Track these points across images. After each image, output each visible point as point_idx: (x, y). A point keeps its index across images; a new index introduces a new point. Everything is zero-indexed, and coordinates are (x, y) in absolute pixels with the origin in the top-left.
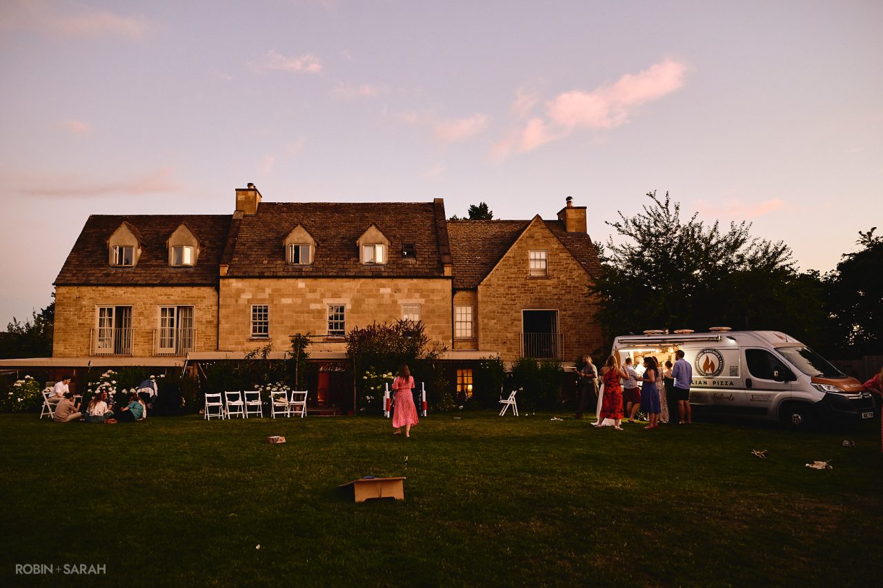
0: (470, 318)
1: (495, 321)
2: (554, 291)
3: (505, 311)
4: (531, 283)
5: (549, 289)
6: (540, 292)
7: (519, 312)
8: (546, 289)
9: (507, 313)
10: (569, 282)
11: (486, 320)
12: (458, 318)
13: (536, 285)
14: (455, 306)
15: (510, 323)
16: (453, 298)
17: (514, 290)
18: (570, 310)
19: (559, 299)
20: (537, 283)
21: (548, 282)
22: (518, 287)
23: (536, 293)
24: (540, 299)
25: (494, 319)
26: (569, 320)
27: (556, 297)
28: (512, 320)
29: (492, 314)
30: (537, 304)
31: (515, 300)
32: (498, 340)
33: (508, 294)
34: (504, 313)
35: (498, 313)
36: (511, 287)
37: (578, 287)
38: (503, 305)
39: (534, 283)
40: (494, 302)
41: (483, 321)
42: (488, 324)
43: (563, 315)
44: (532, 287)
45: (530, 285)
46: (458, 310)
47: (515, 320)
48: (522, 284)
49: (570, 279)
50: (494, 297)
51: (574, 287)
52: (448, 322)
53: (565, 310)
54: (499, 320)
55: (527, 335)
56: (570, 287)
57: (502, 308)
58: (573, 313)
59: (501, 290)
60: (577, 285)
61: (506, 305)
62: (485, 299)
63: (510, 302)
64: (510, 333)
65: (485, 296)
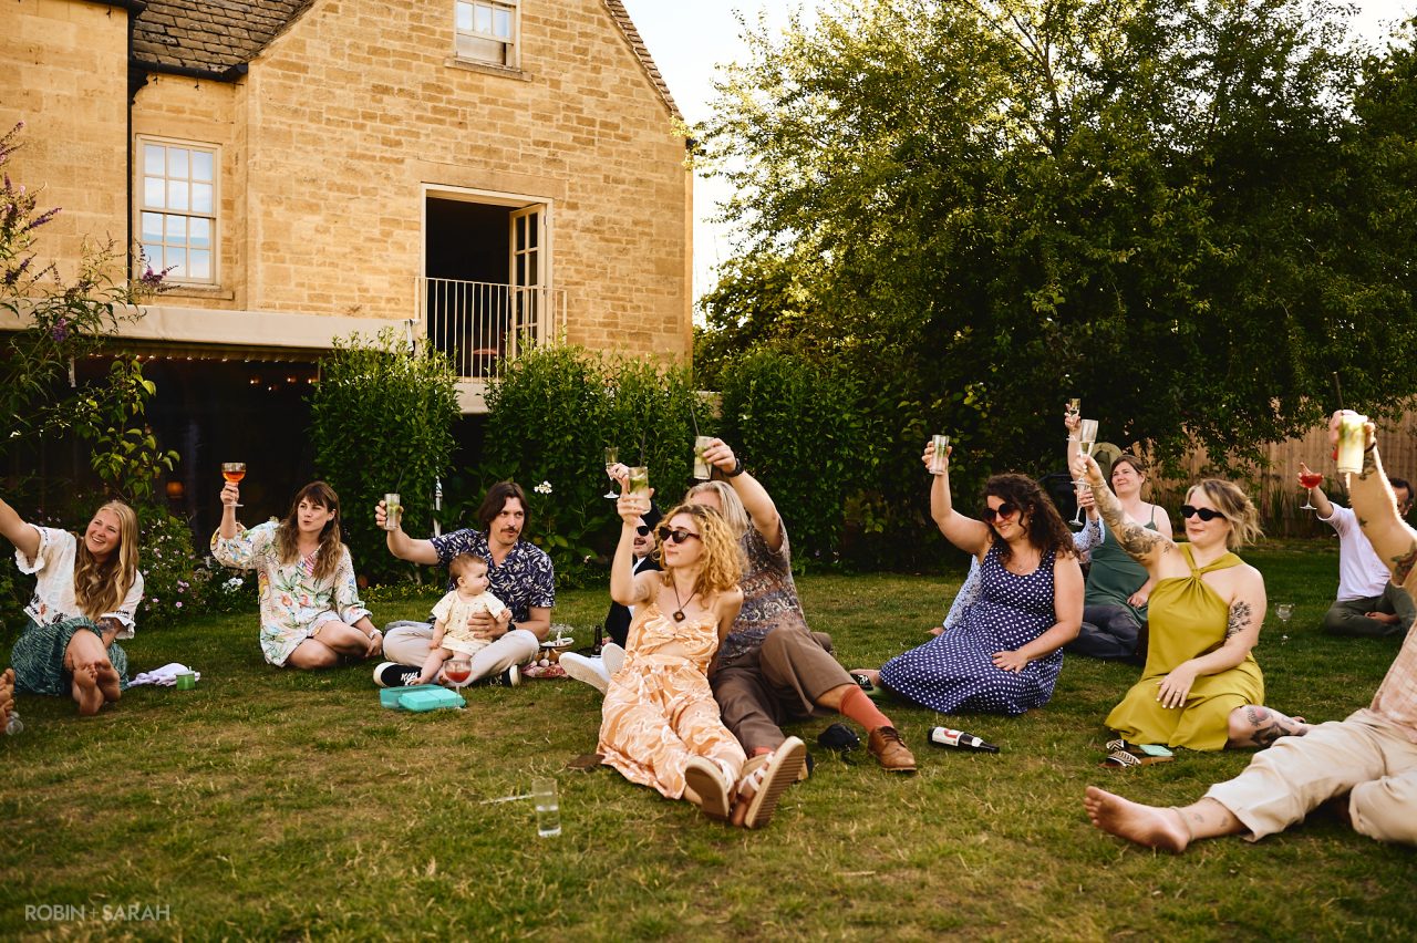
0: (203, 198)
1: (317, 219)
2: (539, 131)
3: (359, 184)
4: (462, 87)
5: (522, 118)
6: (492, 125)
7: (412, 194)
8: (510, 117)
9: (364, 192)
10: (589, 106)
11: (279, 213)
12: (151, 192)
13: (474, 97)
14: (138, 142)
15: (376, 233)
16: (131, 102)
17: (393, 105)
18: (592, 208)
19: (552, 161)
20: (478, 89)
21: (520, 92)
22: (412, 95)
23: (476, 126)
24: (490, 151)
25: (312, 208)
26: (584, 245)
27: (544, 153)
28: (383, 221)
29: (307, 189)
30: (479, 170)
31: (399, 143)
32: (327, 299)
33: (372, 117)
34: (353, 190)
35: (332, 186)
36: (386, 90)
37: (616, 127)
38: (351, 156)
39: (469, 88)
40: (316, 141)
41: (268, 214)
42: (287, 228)
43: (570, 224)
44: (467, 103)
45: (458, 95)
46: (150, 161)
47: (397, 222)
48: (426, 86)
49: (591, 92)
50: (316, 117)
51: (604, 125)
52: (108, 205)
53: (573, 206)
54: (336, 218)
55: (441, 284)
56: (592, 123)
57: (349, 169)
58: (598, 222)
59: (346, 97)
60: (616, 120)
61: (362, 157)
62: (279, 122)
63: (379, 150)
64: (376, 271)
65: (278, 110)
